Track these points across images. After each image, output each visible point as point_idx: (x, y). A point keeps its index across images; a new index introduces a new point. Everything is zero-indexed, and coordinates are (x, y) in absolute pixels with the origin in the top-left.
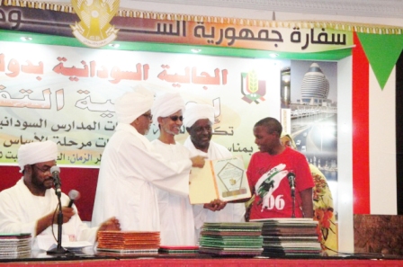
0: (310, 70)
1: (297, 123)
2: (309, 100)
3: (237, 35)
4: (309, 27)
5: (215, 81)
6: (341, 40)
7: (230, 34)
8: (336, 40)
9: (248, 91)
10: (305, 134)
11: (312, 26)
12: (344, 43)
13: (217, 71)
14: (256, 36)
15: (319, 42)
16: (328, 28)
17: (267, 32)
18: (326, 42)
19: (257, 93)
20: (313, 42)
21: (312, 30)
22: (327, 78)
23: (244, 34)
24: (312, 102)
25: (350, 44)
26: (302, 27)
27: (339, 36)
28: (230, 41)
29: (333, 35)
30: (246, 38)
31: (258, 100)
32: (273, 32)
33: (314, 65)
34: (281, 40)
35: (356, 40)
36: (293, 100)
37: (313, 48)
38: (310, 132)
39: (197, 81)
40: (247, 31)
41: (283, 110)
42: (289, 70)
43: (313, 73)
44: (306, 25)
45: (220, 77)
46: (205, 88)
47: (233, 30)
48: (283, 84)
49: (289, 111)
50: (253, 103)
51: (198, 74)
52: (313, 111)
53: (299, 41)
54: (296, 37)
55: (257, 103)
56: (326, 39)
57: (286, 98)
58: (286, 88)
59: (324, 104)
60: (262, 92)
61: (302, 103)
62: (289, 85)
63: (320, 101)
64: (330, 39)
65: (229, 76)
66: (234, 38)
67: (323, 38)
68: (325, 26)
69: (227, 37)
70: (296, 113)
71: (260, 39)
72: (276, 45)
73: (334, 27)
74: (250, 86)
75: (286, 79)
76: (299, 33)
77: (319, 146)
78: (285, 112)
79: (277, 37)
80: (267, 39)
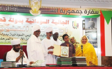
0: (90, 20)
1: (87, 34)
2: (90, 28)
3: (71, 12)
4: (89, 9)
5: (66, 23)
6: (97, 13)
7: (69, 11)
8: (96, 13)
9: (74, 26)
10: (89, 36)
11: (90, 9)
12: (98, 13)
13: (66, 21)
14: (76, 12)
15: (92, 13)
16: (94, 9)
17: (78, 11)
18: (93, 13)
19: (77, 26)
20: (90, 13)
21: (90, 10)
22: (94, 22)
23: (72, 12)
24: (91, 28)
25: (99, 13)
26: (87, 9)
27: (97, 11)
28: (69, 13)
29: (95, 11)
30: (73, 12)
31: (77, 28)
32: (80, 11)
33: (91, 19)
34: (82, 13)
35: (101, 12)
36: (86, 28)
37: (90, 15)
38: (90, 36)
39: (61, 23)
40: (73, 11)
41: (83, 30)
42: (85, 20)
43: (91, 21)
44: (88, 9)
45: (67, 22)
46: (63, 25)
47: (70, 11)
48: (83, 24)
49: (85, 31)
50: (76, 29)
51: (62, 22)
52: (91, 30)
53: (86, 13)
54: (86, 12)
55: (77, 29)
56: (93, 12)
57: (84, 27)
58: (84, 25)
59: (94, 29)
60: (78, 26)
61: (88, 28)
62: (84, 24)
63: (93, 28)
64: (94, 12)
65: (69, 22)
66: (70, 12)
67: (92, 12)
68: (93, 9)
69: (68, 12)
70: (87, 31)
71: (76, 13)
72: (81, 14)
73: (95, 9)
74: (75, 24)
75: (84, 23)
76: (86, 11)
77: (92, 39)
78: (84, 31)
79: (81, 12)
80: (78, 13)
